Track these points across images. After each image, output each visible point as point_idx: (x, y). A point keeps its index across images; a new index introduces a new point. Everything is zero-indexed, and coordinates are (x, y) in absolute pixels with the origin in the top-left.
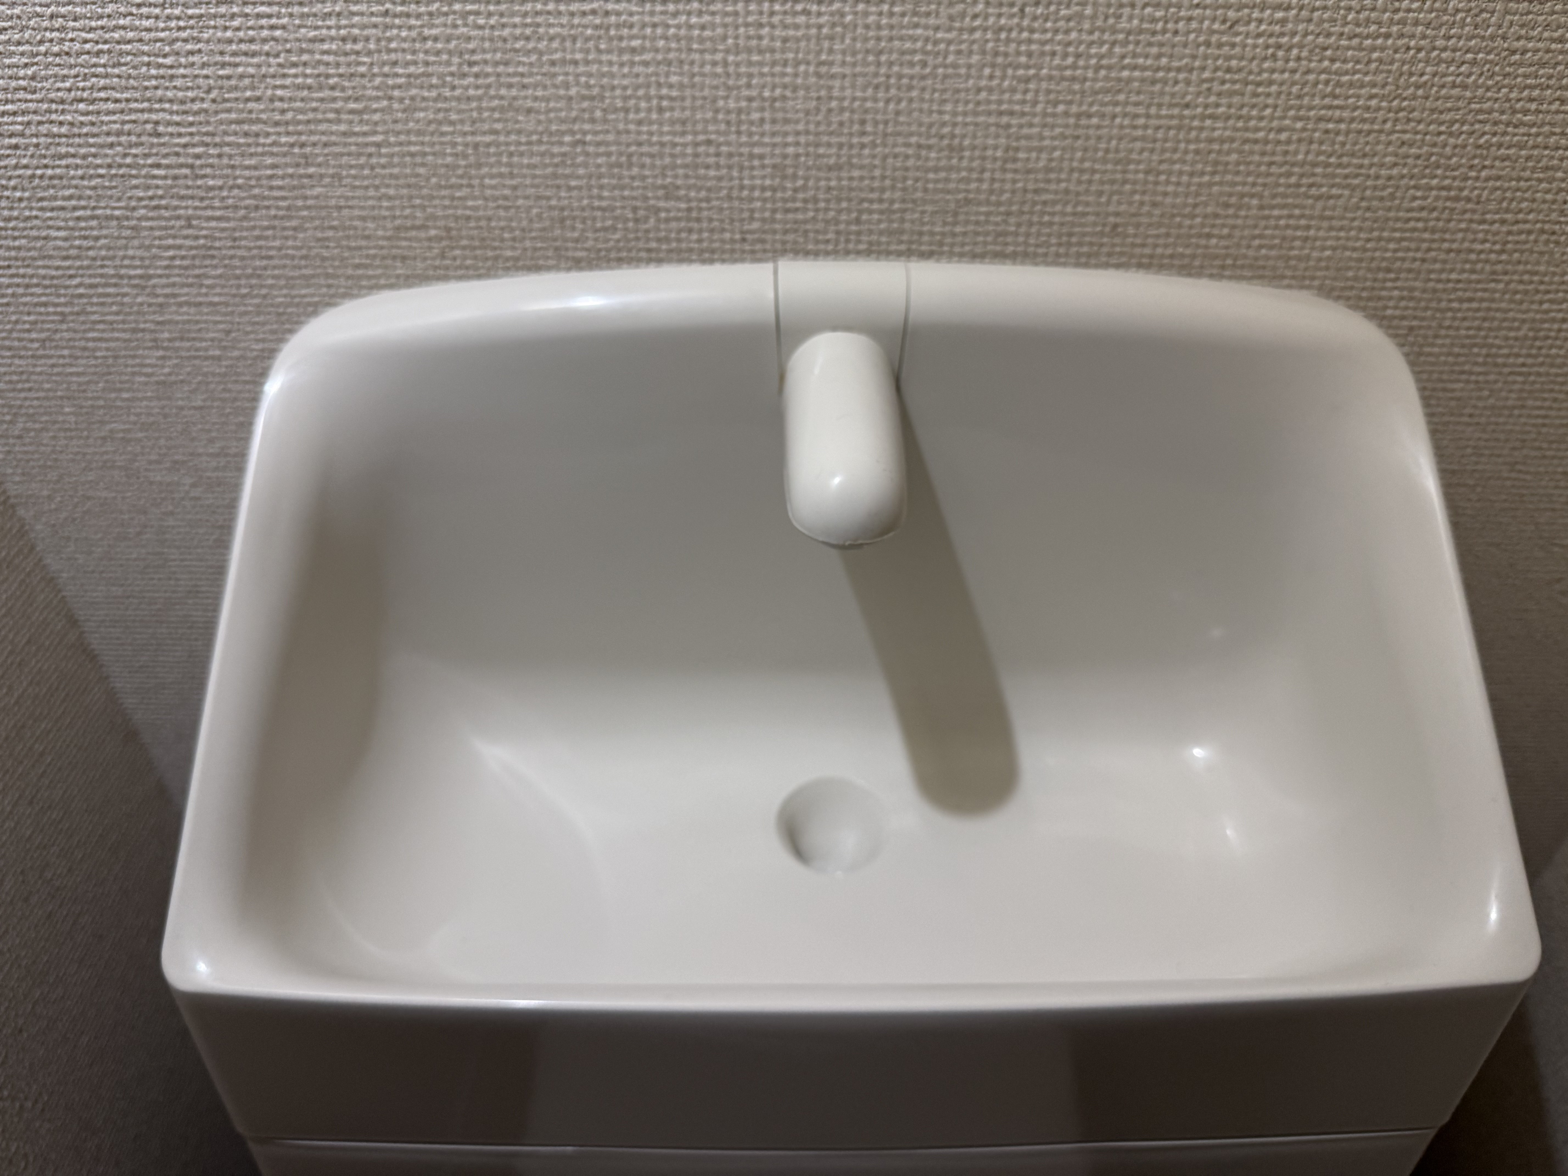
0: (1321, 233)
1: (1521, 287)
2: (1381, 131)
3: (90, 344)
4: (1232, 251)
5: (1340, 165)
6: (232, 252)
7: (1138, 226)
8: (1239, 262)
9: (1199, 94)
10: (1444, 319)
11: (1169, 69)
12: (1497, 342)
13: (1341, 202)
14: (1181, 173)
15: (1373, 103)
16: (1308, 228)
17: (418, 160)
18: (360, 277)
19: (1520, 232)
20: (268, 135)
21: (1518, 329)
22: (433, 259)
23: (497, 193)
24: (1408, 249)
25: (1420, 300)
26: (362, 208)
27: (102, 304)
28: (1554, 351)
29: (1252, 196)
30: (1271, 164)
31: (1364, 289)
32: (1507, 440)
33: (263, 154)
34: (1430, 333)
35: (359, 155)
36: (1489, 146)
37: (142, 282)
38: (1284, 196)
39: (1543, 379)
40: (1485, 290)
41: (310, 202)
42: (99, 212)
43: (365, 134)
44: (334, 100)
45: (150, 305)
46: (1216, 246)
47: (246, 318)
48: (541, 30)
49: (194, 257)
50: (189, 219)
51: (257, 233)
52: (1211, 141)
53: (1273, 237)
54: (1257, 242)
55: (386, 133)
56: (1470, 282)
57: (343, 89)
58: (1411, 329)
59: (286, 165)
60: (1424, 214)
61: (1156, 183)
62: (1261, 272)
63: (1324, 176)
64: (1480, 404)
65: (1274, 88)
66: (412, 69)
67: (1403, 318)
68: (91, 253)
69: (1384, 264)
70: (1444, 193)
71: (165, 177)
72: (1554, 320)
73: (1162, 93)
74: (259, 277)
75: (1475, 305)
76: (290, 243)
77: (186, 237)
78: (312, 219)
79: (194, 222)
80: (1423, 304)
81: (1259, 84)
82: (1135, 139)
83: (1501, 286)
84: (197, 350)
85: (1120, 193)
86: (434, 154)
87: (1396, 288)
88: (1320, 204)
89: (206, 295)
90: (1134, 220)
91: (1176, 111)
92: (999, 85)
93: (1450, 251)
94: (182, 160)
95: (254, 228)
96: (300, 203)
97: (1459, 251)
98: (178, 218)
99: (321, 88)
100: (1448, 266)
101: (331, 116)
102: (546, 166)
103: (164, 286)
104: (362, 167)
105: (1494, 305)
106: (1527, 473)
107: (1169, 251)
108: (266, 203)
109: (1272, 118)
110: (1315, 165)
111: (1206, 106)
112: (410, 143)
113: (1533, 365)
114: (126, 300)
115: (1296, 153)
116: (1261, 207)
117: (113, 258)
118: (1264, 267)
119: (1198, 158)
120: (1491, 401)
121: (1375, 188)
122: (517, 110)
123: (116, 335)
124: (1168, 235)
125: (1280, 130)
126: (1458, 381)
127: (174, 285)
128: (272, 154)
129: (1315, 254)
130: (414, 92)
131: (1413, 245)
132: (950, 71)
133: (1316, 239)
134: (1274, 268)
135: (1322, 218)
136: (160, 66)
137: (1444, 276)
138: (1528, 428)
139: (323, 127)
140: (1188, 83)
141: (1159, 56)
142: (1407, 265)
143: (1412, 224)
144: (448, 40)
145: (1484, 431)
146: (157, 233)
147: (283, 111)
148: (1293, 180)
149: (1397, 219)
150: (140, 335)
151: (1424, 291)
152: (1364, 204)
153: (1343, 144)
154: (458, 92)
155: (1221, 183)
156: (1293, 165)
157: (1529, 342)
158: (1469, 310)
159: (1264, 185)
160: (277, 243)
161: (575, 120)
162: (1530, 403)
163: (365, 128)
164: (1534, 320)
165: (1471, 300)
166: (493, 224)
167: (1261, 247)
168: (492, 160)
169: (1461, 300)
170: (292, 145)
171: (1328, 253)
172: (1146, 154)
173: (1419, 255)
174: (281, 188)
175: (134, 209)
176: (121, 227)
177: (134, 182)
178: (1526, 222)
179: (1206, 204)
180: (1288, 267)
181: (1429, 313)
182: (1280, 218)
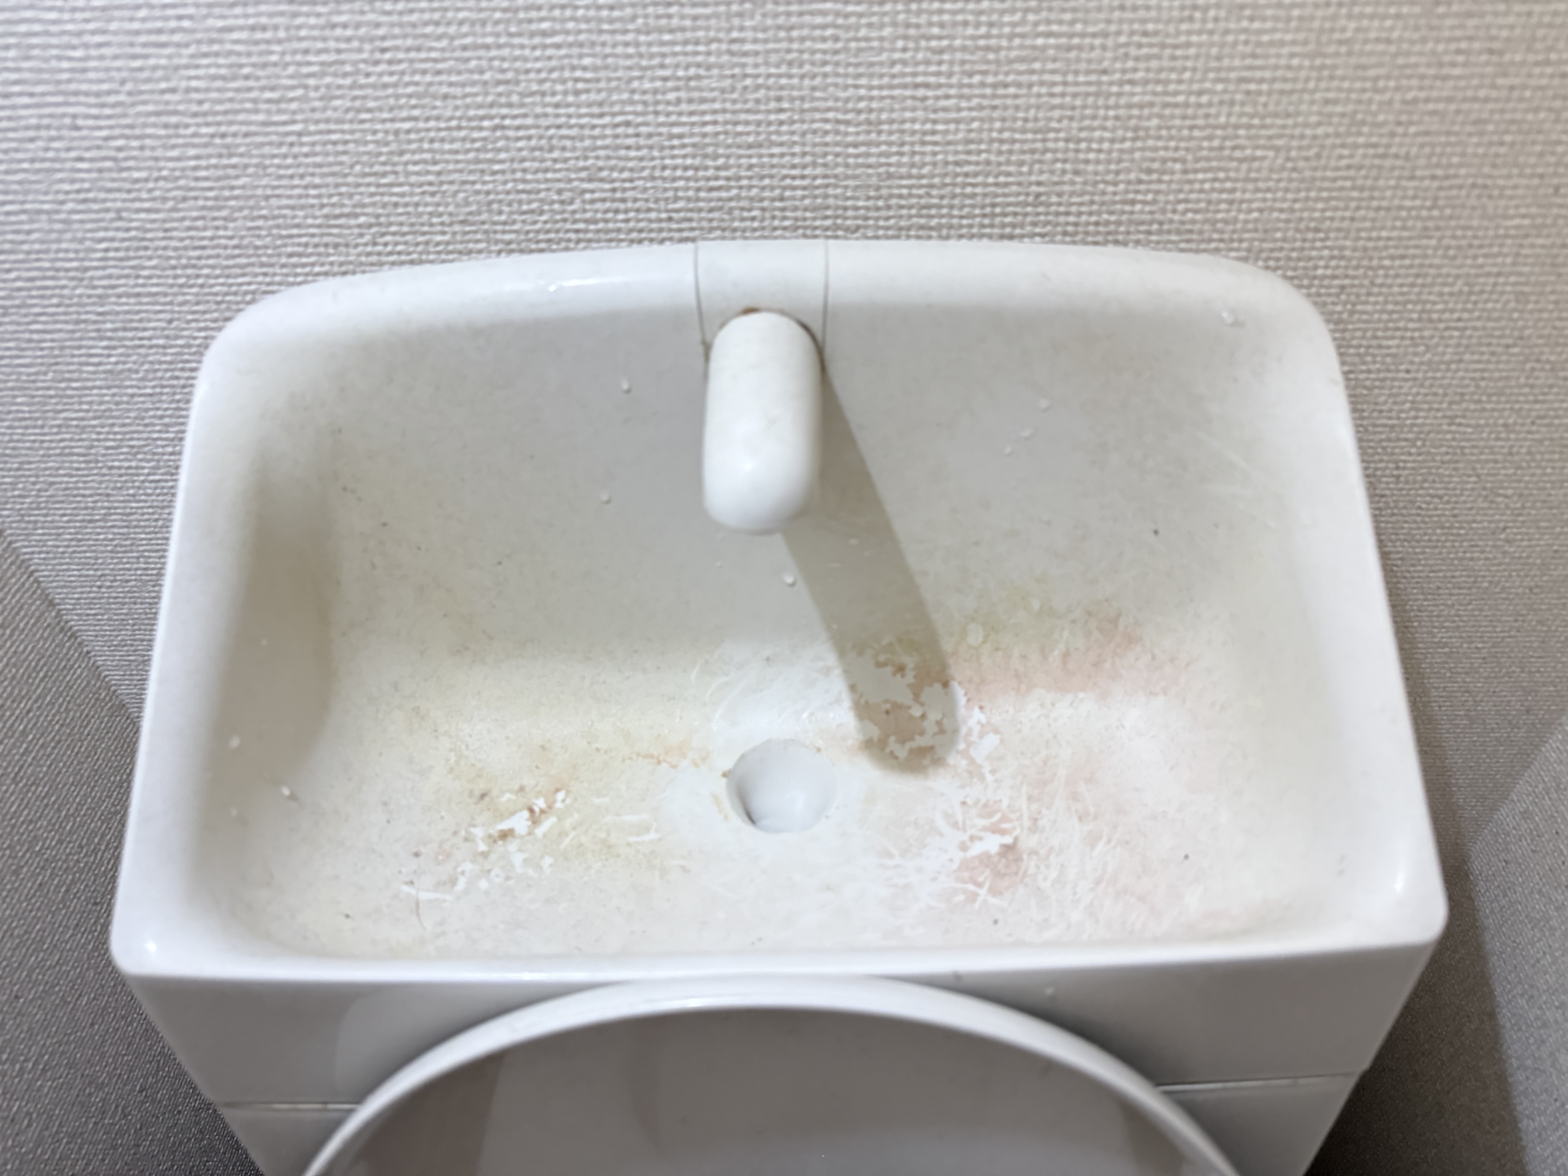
0: (1248, 196)
1: (1454, 243)
2: (1304, 91)
3: (35, 336)
4: (1158, 216)
5: (1264, 127)
6: (163, 243)
7: (1060, 195)
8: (1165, 227)
9: (1115, 59)
10: (1377, 276)
11: (1083, 35)
12: (1432, 298)
13: (1266, 164)
14: (1101, 140)
15: (1295, 62)
16: (1233, 190)
17: (340, 148)
18: (295, 266)
19: (1451, 187)
20: (187, 126)
21: (1453, 284)
22: (366, 244)
23: (422, 179)
24: (1336, 209)
25: (1349, 259)
26: (290, 197)
27: (42, 297)
28: (1490, 305)
29: (1175, 160)
30: (1192, 128)
31: (1293, 249)
32: (1445, 395)
33: (185, 145)
34: (1364, 291)
35: (281, 144)
36: (1415, 101)
37: (78, 274)
38: (1208, 159)
39: (1480, 333)
40: (1417, 247)
41: (237, 192)
42: (28, 206)
43: (285, 123)
44: (250, 89)
45: (89, 296)
46: (1142, 212)
47: (185, 308)
48: (450, 15)
49: (127, 249)
50: (119, 211)
51: (187, 223)
52: (1130, 106)
53: (1198, 201)
54: (1181, 207)
55: (305, 121)
56: (1400, 238)
57: (258, 78)
58: (1343, 287)
59: (209, 156)
60: (1352, 173)
61: (1077, 151)
62: (1188, 236)
63: (1249, 138)
64: (1417, 359)
65: (1192, 51)
66: (324, 57)
67: (1334, 277)
68: (26, 247)
69: (1312, 225)
70: (1371, 151)
71: (88, 171)
72: (1488, 275)
73: (1078, 60)
74: (194, 266)
75: (1407, 262)
76: (221, 233)
77: (117, 229)
78: (241, 209)
79: (124, 215)
80: (1354, 263)
81: (1176, 47)
82: (1053, 108)
83: (1433, 242)
84: (141, 339)
85: (1040, 162)
86: (356, 142)
87: (1326, 247)
88: (1244, 166)
89: (144, 285)
90: (1058, 188)
91: (1093, 78)
92: (913, 57)
93: (1378, 209)
94: (103, 153)
95: (183, 219)
96: (227, 193)
97: (1388, 209)
98: (107, 210)
99: (234, 78)
100: (1378, 224)
101: (248, 105)
102: (468, 151)
103: (102, 278)
104: (285, 156)
105: (1427, 262)
106: (1468, 426)
107: (1094, 219)
108: (192, 194)
109: (1191, 81)
110: (1237, 127)
111: (1124, 71)
112: (330, 132)
113: (1469, 320)
114: (66, 292)
115: (1218, 115)
116: (1185, 172)
117: (47, 251)
118: (1190, 231)
119: (1118, 124)
120: (1428, 356)
121: (1300, 148)
122: (434, 97)
123: (59, 326)
124: (1092, 202)
125: (1200, 93)
126: (1393, 338)
127: (110, 277)
128: (194, 146)
129: (1242, 216)
130: (328, 80)
131: (1341, 204)
132: (863, 44)
133: (1242, 201)
134: (1201, 232)
135: (1247, 180)
136: (70, 59)
137: (1374, 234)
138: (1467, 382)
139: (241, 117)
140: (1104, 48)
141: (1072, 22)
142: (1336, 224)
143: (1340, 183)
144: (358, 26)
145: (1422, 386)
146: (89, 226)
147: (200, 102)
148: (1216, 143)
149: (1324, 179)
150: (82, 326)
151: (1355, 249)
152: (1289, 165)
153: (1265, 105)
154: (372, 80)
155: (1142, 149)
156: (1216, 127)
157: (1464, 297)
158: (1401, 267)
159: (1187, 149)
160: (209, 233)
161: (492, 105)
162: (1467, 357)
163: (284, 118)
164: (1468, 275)
165: (1402, 257)
166: (421, 209)
167: (1186, 211)
168: (414, 146)
169: (1392, 258)
170: (213, 136)
171: (1255, 215)
172: (1065, 122)
173: (1348, 214)
174: (206, 179)
175: (62, 203)
176: (52, 221)
177: (59, 176)
178: (1456, 176)
179: (1128, 171)
180: (1216, 231)
181: (1361, 272)
182: (1203, 181)
